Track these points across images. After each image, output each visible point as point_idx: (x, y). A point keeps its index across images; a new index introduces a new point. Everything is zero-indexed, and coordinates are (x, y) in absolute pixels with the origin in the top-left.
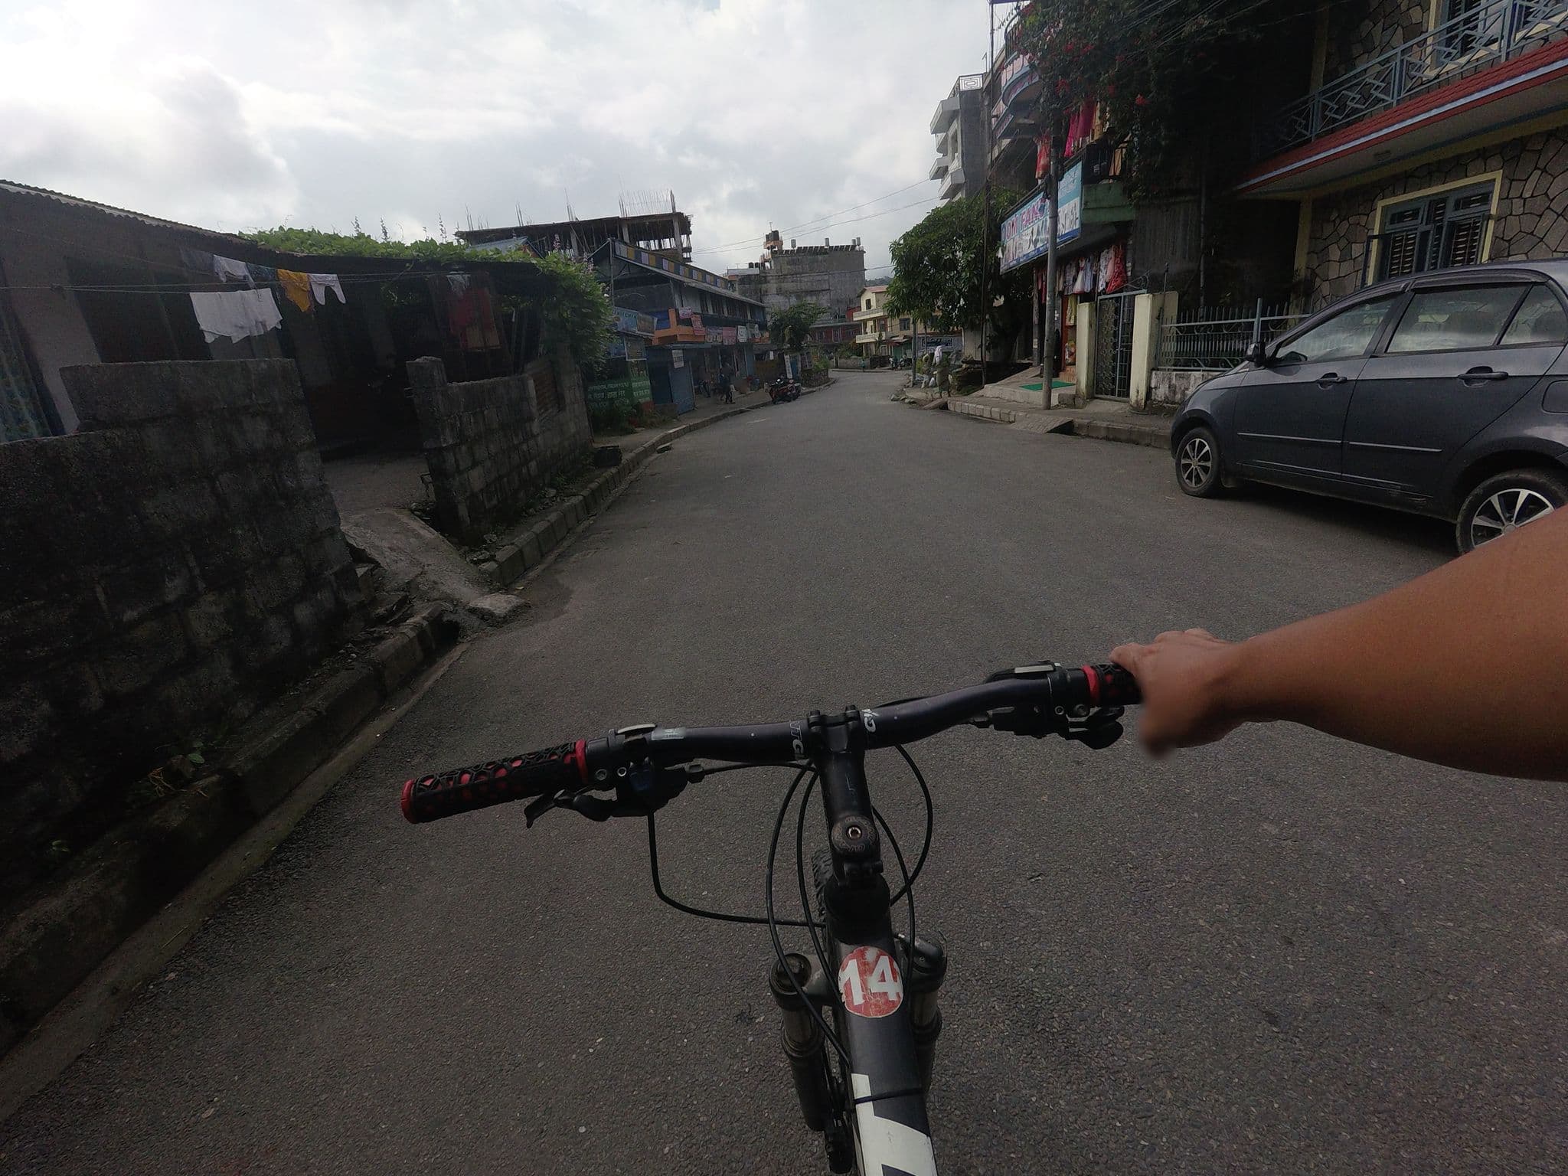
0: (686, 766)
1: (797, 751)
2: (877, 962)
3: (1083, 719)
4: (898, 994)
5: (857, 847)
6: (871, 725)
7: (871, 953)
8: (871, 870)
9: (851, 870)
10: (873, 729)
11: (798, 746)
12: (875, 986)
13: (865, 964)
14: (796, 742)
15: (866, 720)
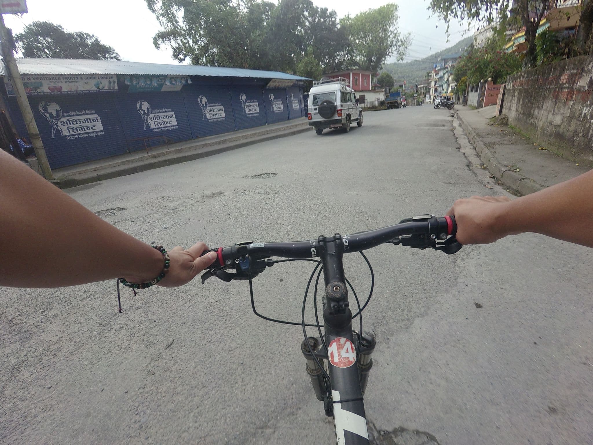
0: (266, 260)
1: (313, 253)
2: (345, 344)
3: (443, 241)
4: (354, 358)
5: (338, 295)
6: (346, 242)
7: (343, 340)
8: (343, 306)
9: (334, 305)
10: (347, 244)
11: (313, 251)
12: (344, 354)
13: (340, 345)
14: (313, 249)
15: (344, 240)
